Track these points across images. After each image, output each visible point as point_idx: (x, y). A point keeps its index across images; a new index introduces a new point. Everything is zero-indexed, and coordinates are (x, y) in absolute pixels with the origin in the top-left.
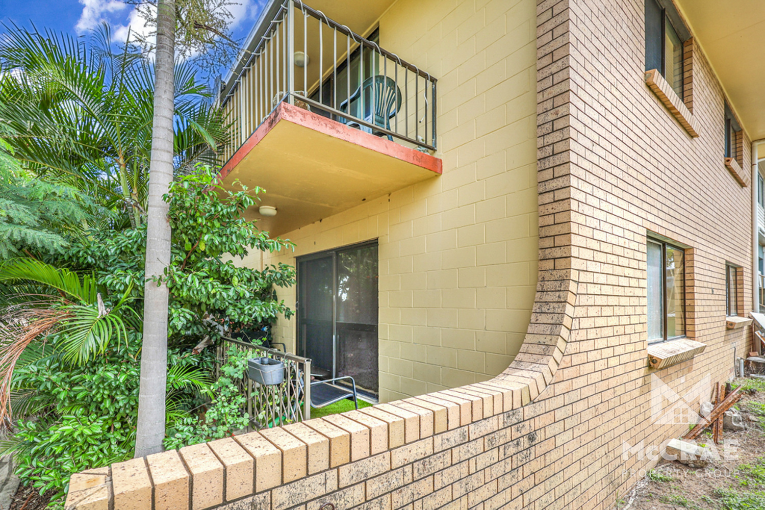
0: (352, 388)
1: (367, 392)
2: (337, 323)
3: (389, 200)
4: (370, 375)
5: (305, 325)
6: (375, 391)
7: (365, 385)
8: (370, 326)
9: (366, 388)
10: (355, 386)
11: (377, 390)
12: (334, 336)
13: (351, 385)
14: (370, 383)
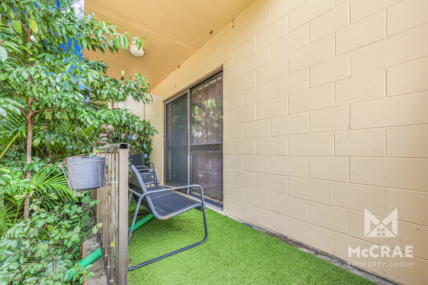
0: (201, 198)
1: (213, 201)
2: (191, 146)
3: (233, 26)
4: (216, 188)
5: (170, 151)
6: (220, 201)
7: (212, 196)
8: (216, 145)
9: (213, 198)
10: (203, 196)
11: (222, 200)
12: (189, 157)
13: (200, 195)
14: (216, 194)
